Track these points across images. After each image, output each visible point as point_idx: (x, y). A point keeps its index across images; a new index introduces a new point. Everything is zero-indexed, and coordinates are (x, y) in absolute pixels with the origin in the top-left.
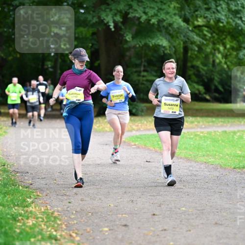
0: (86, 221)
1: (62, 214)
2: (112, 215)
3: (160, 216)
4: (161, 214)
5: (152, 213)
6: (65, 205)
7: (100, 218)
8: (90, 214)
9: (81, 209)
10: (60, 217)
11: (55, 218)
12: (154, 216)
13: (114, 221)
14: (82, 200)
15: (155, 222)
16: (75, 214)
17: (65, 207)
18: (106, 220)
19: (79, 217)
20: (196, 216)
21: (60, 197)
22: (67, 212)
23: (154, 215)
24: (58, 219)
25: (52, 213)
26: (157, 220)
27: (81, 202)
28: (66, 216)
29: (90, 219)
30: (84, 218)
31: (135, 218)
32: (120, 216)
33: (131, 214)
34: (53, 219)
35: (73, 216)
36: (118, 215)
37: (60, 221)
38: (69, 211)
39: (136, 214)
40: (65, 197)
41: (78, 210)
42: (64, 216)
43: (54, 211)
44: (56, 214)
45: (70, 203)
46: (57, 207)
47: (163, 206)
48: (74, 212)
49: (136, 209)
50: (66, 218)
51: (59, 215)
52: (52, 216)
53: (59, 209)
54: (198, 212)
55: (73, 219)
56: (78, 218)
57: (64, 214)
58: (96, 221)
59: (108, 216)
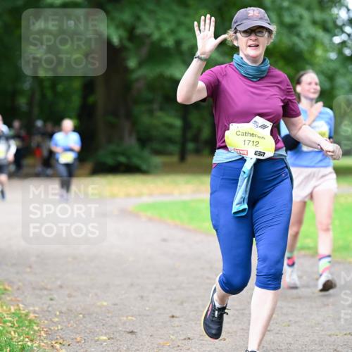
0: (75, 326)
1: (41, 316)
2: (112, 317)
3: (182, 319)
4: (182, 316)
5: (171, 315)
6: (46, 303)
7: (95, 321)
8: (81, 316)
9: (68, 310)
10: (38, 321)
11: (30, 321)
12: (172, 319)
13: (116, 326)
14: (70, 296)
15: (174, 327)
16: (59, 315)
17: (45, 306)
18: (103, 325)
19: (65, 320)
20: (233, 318)
21: (37, 292)
22: (47, 313)
23: (173, 317)
24: (35, 323)
25: (27, 315)
26: (177, 323)
27: (67, 299)
28: (47, 320)
29: (81, 324)
30: (72, 322)
31: (146, 322)
32: (125, 318)
33: (139, 315)
34: (27, 323)
35: (56, 320)
36: (122, 318)
37: (37, 326)
38: (49, 311)
39: (148, 316)
40: (45, 292)
41: (64, 309)
42: (43, 319)
43: (29, 313)
44: (32, 316)
45: (51, 299)
46: (33, 306)
47: (185, 305)
48: (58, 313)
49: (147, 308)
50: (46, 322)
51: (36, 317)
52: (26, 320)
53: (37, 309)
54: (237, 313)
55: (56, 324)
56: (64, 322)
57: (43, 316)
58: (89, 326)
59: (107, 319)
